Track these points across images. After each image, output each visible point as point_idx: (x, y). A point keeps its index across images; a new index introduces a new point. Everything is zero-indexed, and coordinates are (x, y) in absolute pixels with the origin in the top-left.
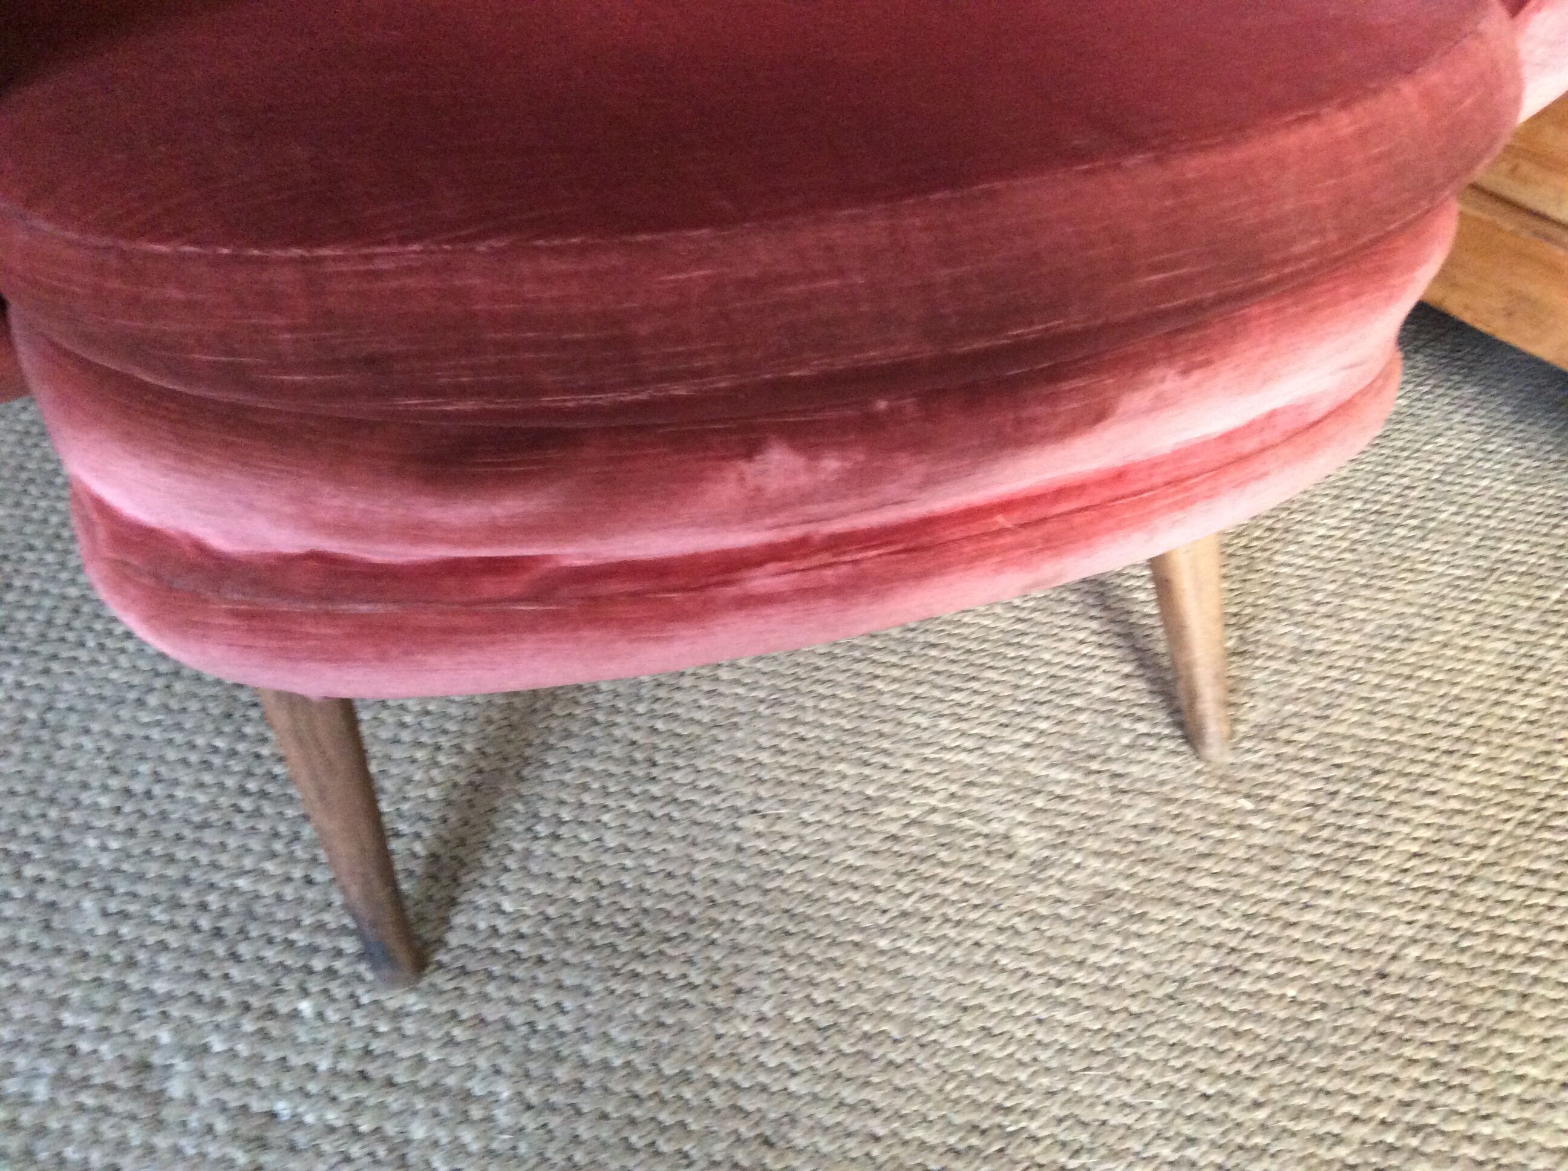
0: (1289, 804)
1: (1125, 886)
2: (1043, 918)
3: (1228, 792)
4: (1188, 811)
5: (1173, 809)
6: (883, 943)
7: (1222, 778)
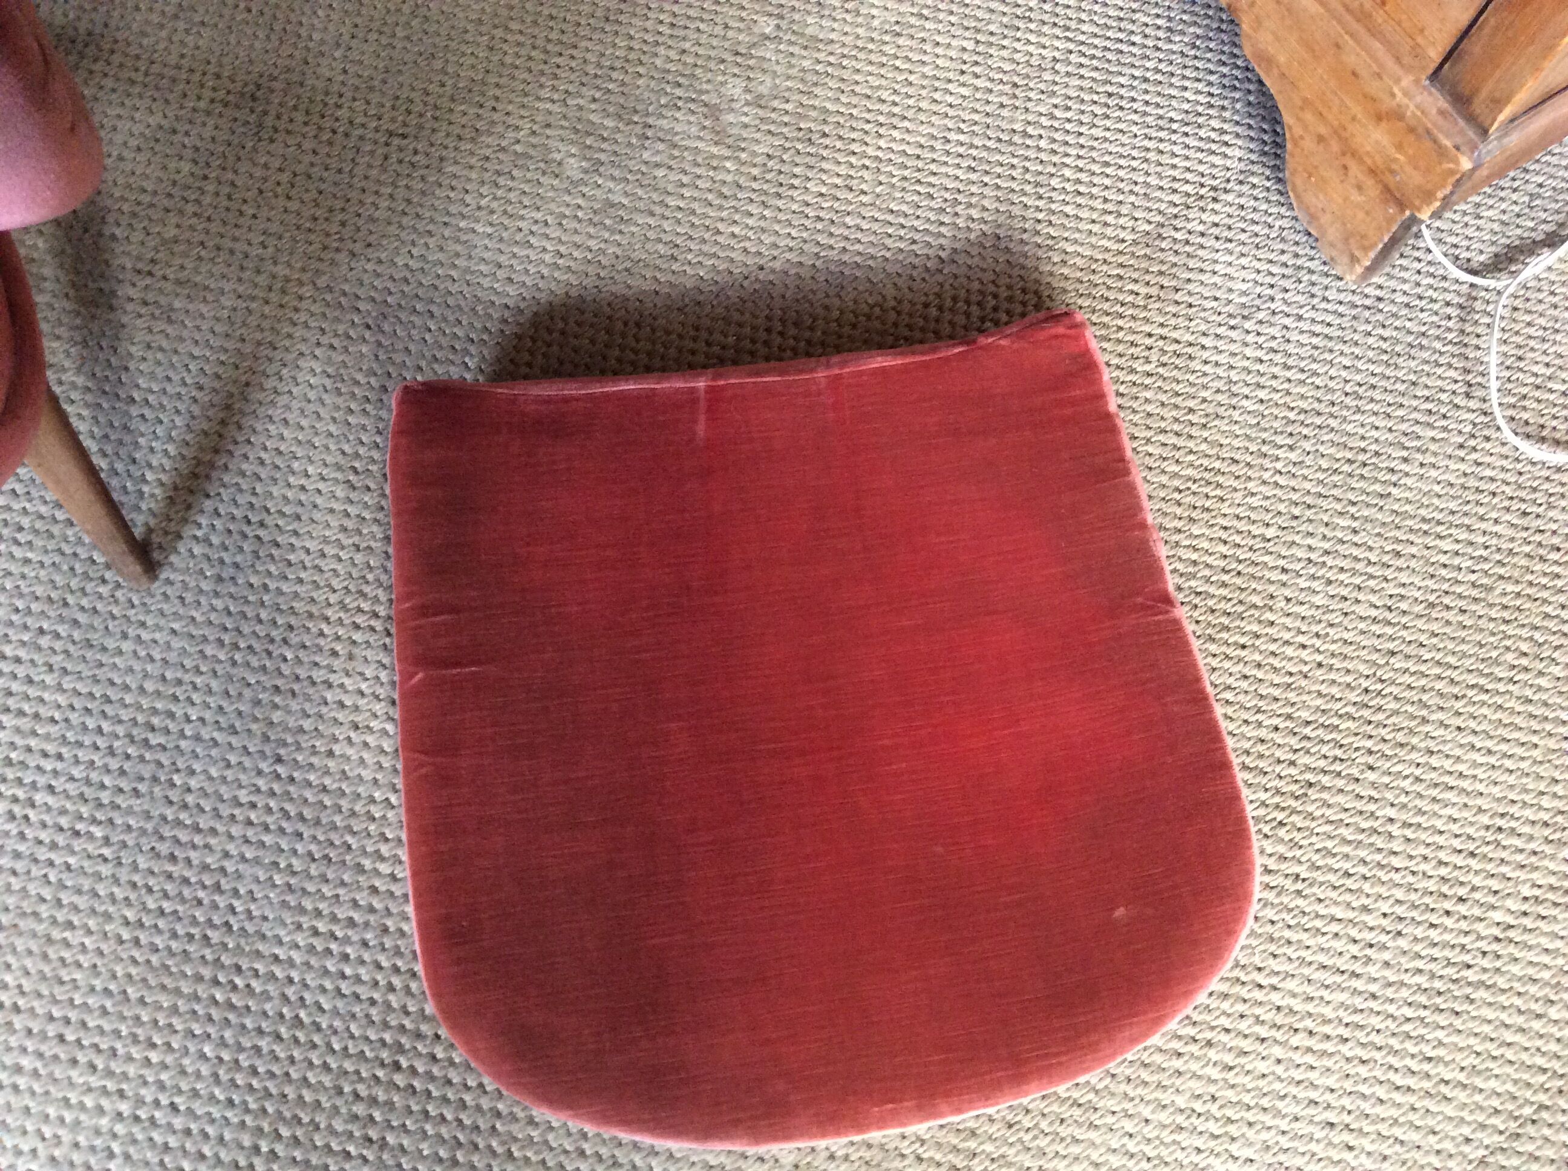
0: (754, 154)
1: (625, 201)
2: (565, 216)
3: (716, 143)
4: (686, 154)
5: (676, 153)
6: (462, 224)
7: (718, 133)
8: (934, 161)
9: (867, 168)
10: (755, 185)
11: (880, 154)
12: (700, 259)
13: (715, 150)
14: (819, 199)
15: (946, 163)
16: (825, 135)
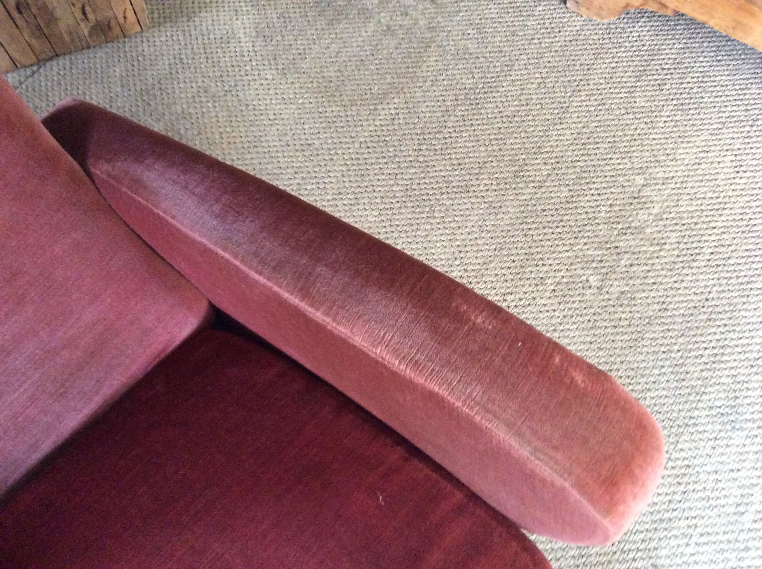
8: (750, 219)
9: (724, 233)
10: (680, 259)
11: (725, 224)
12: (677, 305)
13: (652, 249)
14: (712, 256)
15: (756, 219)
16: (696, 224)
